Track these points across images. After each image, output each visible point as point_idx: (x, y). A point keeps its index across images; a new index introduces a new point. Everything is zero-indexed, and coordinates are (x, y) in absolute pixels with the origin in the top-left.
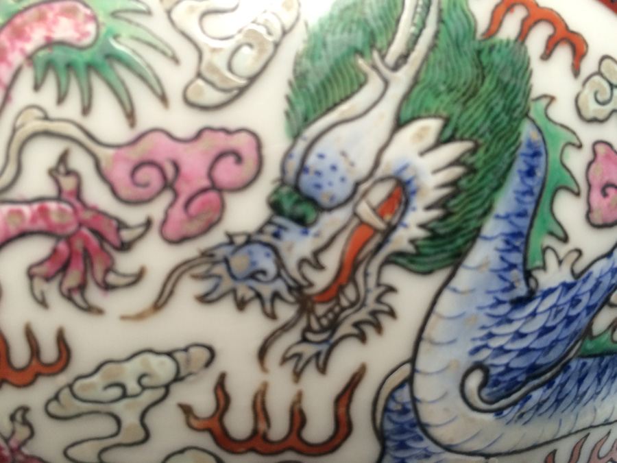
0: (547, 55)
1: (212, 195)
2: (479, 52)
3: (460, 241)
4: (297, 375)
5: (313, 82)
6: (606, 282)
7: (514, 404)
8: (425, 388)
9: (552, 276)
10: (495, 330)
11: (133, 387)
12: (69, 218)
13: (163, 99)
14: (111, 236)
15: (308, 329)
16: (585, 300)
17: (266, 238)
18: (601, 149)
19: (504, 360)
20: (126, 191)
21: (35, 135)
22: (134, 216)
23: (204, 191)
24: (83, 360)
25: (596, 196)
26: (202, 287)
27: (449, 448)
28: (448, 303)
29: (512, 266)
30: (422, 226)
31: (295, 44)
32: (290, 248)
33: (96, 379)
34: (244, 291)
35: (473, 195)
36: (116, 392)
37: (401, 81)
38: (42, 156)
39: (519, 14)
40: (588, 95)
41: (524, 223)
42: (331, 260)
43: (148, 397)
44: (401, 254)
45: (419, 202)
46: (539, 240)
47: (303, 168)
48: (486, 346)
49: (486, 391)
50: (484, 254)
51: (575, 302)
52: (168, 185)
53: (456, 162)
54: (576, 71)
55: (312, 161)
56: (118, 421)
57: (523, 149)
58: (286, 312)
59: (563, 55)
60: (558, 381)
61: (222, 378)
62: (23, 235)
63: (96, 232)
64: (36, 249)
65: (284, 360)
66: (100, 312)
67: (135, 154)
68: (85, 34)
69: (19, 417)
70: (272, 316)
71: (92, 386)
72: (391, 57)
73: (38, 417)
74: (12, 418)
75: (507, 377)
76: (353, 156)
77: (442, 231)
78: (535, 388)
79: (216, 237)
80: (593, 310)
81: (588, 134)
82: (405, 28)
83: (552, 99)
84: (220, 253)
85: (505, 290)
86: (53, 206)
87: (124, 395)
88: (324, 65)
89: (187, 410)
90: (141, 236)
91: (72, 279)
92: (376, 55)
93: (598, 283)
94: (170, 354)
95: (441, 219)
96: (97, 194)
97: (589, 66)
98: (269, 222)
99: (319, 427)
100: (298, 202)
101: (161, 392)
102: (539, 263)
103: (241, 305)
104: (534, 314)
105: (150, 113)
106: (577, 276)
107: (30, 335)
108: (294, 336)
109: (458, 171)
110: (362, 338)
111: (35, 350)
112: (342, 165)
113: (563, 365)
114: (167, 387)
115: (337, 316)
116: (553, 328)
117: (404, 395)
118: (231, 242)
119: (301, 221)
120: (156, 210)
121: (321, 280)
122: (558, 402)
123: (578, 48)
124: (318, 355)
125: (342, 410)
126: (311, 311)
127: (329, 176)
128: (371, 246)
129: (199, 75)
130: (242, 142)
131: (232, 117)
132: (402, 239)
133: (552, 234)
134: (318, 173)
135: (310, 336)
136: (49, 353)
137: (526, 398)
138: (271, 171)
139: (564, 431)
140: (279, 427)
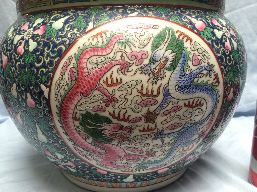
0: (186, 41)
1: (142, 59)
2: (177, 41)
3: (175, 67)
4: (153, 85)
5: (155, 45)
6: (196, 74)
7: (183, 91)
8: (170, 87)
9: (188, 72)
10: (180, 80)
11: (130, 86)
12: (123, 62)
13: (135, 47)
14: (129, 65)
15: (154, 78)
16: (193, 76)
17: (149, 65)
18: (194, 55)
19: (181, 84)
20: (130, 59)
21: (118, 51)
22: (131, 62)
23: (141, 59)
24: (123, 82)
25: (194, 61)
26: (140, 72)
27: (173, 98)
28: (173, 75)
29: (182, 70)
30: (169, 64)
31: (152, 40)
32: (152, 67)
33: (125, 85)
34: (146, 72)
35: (176, 60)
36: (128, 87)
37: (166, 45)
38: (119, 54)
39: (183, 35)
40: (192, 47)
41: (183, 64)
42: (157, 68)
43: (133, 87)
44: (167, 68)
45: (169, 61)
46: (185, 67)
47: (154, 56)
48: (178, 82)
49: (178, 89)
50: (178, 68)
51: (191, 76)
52: (136, 58)
53: (174, 56)
54: (191, 44)
55: (155, 55)
56: (128, 91)
57: (183, 54)
58: (151, 75)
59: (189, 41)
60: (189, 88)
61: (143, 84)
62: (116, 65)
63: (126, 64)
64: (118, 67)
65: (151, 82)
66: (127, 75)
67: (132, 54)
68: (125, 38)
69: (113, 91)
70: (150, 76)
71: (125, 86)
72: (165, 42)
73: (116, 91)
74: (112, 91)
75: (181, 87)
76: (160, 55)
77: (172, 65)
78: (186, 89)
79: (142, 65)
80: (194, 78)
81: (192, 53)
82: (167, 38)
83: (187, 47)
84: (143, 67)
85: (181, 74)
86: (121, 61)
87: (129, 87)
88: (156, 43)
89: (137, 89)
90: (132, 65)
91: (123, 71)
92: (163, 41)
93: (194, 74)
94: (136, 81)
95: (172, 63)
96: (127, 59)
97: (193, 43)
98: (149, 63)
99: (155, 93)
100: (153, 60)
101: (134, 86)
102: (186, 70)
103: (145, 74)
104: (185, 78)
105: (133, 49)
106: (191, 73)
107: (117, 78)
108: (152, 79)
109: (174, 57)
110: (161, 80)
111: (117, 81)
112: (159, 56)
113: (190, 86)
114: (135, 86)
115: (158, 76)
116: (188, 80)
117: (167, 88)
118: (144, 66)
119: (153, 63)
120: (134, 61)
121: (156, 71)
122: (190, 92)
123: (191, 40)
124: (155, 82)
125: (159, 90)
126: (155, 75)
127: (157, 57)
128: (163, 67)
129: (140, 44)
130: (146, 53)
131: (144, 49)
132: (167, 66)
133: (187, 66)
134: (156, 57)
135: (154, 79)
136: (119, 81)
137: (184, 91)
138: (149, 56)
139: (191, 97)
140: (150, 93)
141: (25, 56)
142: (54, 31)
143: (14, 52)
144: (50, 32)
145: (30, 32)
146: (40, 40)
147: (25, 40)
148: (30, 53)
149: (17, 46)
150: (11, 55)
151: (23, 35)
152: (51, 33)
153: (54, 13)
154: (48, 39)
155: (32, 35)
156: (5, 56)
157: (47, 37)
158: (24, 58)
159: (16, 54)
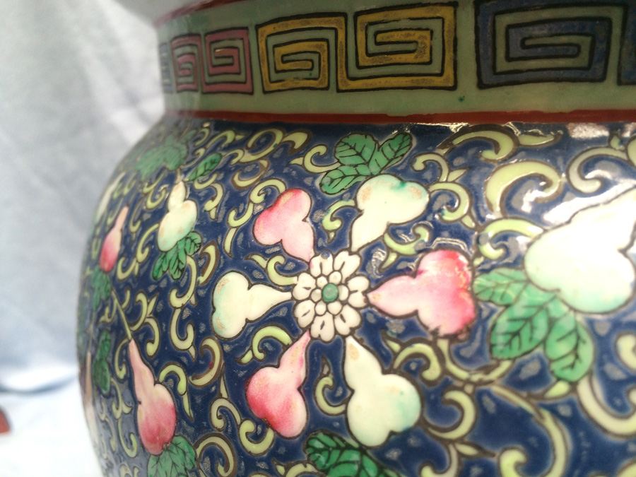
141: (323, 459)
142: (567, 324)
143: (224, 393)
144: (528, 320)
145: (336, 278)
146: (445, 371)
147: (305, 339)
148: (363, 449)
149: (247, 358)
150: (199, 400)
151: (287, 296)
152: (540, 334)
153: (495, 146)
154: (515, 381)
155: (363, 317)
156: (156, 382)
157: (505, 365)
158: (310, 468)
159: (246, 415)
